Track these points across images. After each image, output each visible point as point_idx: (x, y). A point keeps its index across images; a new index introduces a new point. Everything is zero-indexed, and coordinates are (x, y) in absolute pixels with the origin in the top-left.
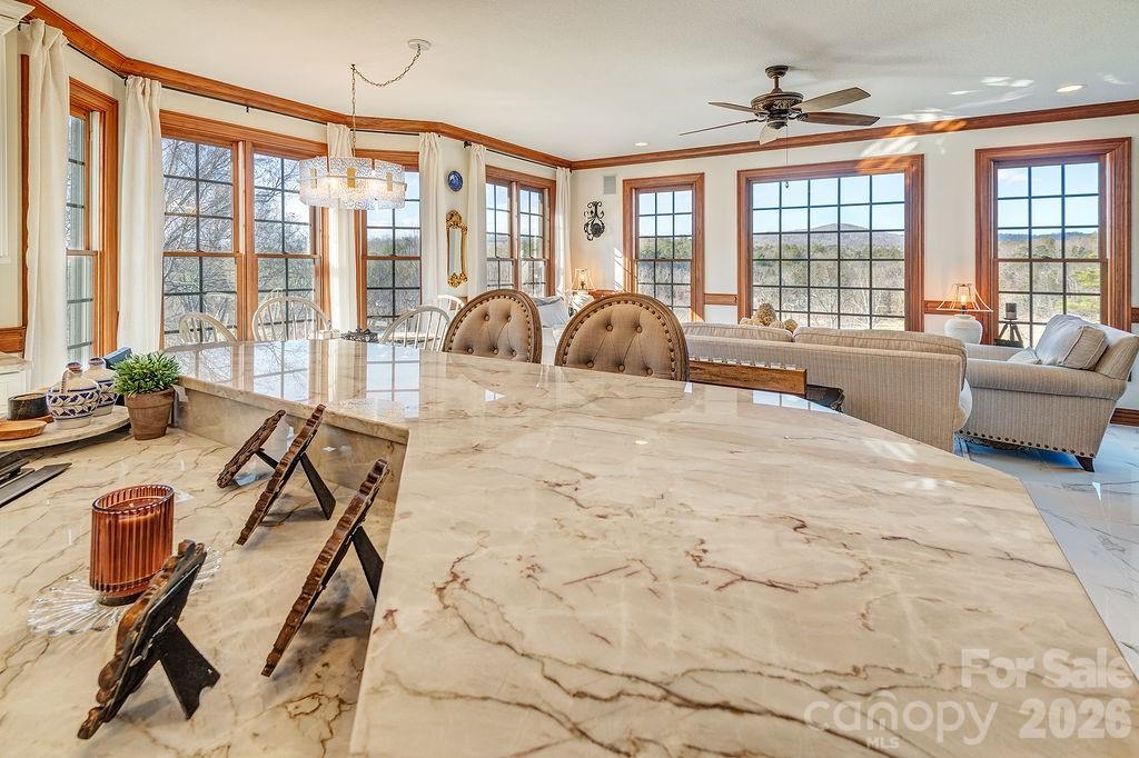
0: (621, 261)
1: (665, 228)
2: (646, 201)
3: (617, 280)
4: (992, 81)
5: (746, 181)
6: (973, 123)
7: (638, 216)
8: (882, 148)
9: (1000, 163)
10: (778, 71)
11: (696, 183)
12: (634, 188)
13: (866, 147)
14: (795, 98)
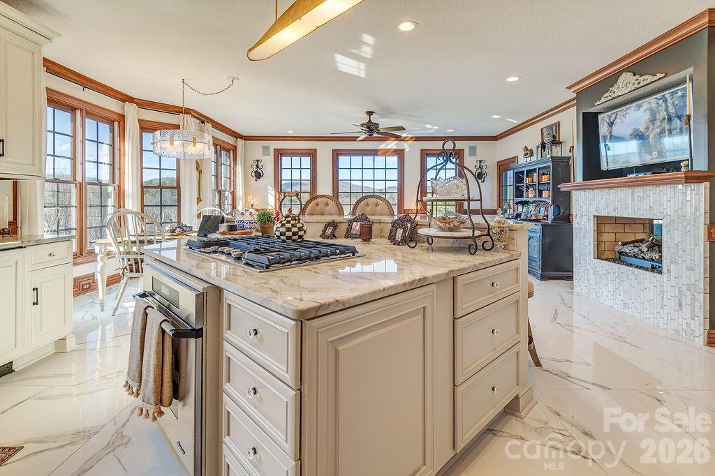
0: (273, 193)
1: (296, 175)
2: (286, 161)
3: (271, 203)
4: (427, 126)
5: (336, 154)
6: (417, 139)
7: (281, 169)
8: (387, 145)
9: (428, 155)
10: (370, 113)
11: (312, 154)
12: (279, 154)
13: (382, 144)
14: (376, 125)
